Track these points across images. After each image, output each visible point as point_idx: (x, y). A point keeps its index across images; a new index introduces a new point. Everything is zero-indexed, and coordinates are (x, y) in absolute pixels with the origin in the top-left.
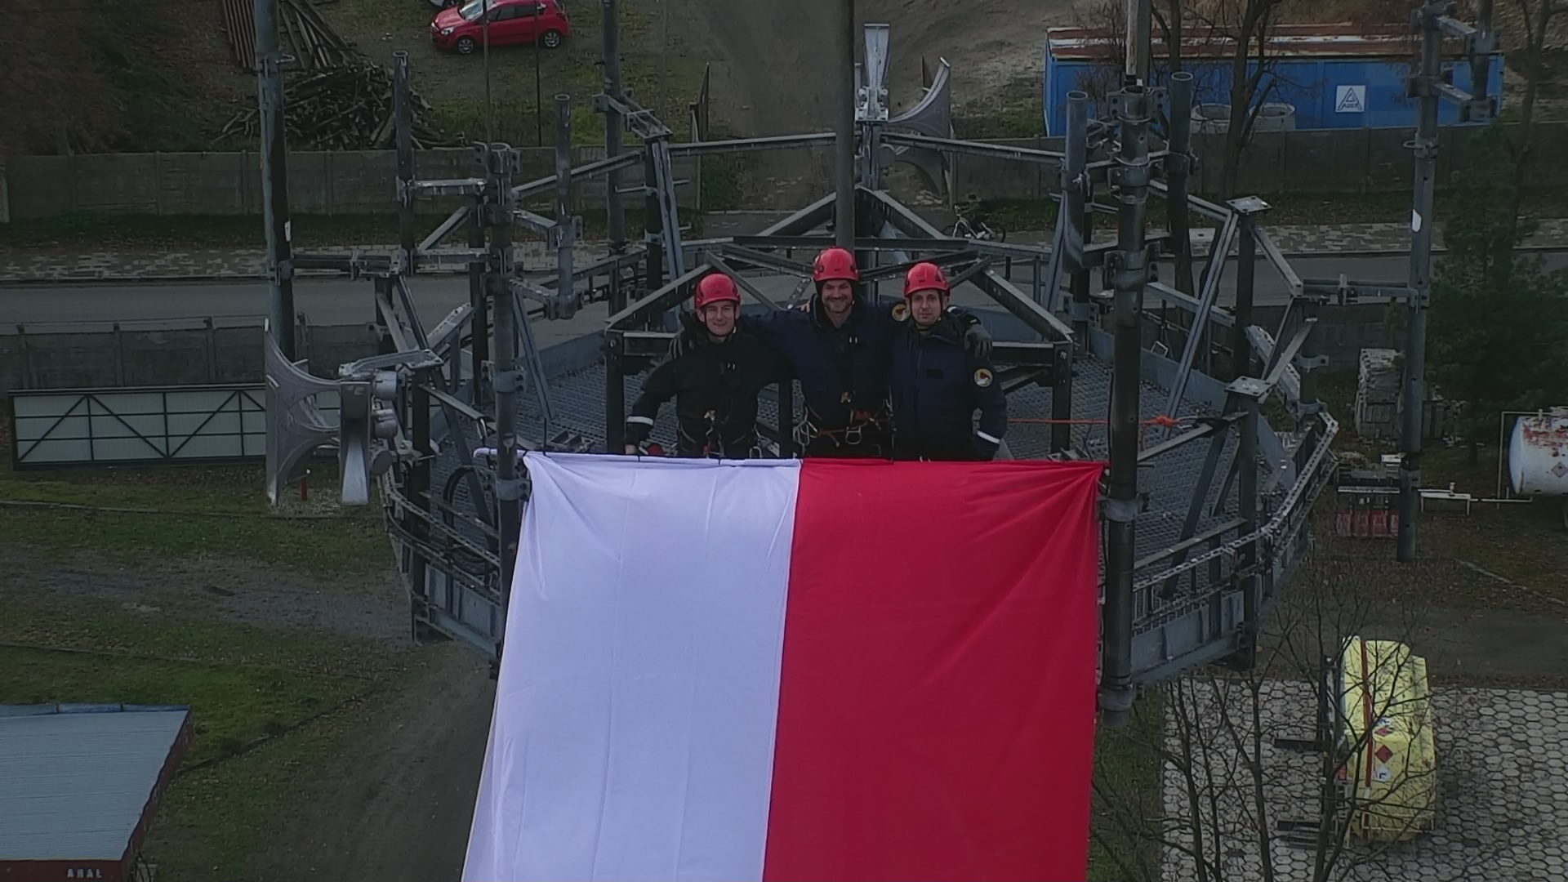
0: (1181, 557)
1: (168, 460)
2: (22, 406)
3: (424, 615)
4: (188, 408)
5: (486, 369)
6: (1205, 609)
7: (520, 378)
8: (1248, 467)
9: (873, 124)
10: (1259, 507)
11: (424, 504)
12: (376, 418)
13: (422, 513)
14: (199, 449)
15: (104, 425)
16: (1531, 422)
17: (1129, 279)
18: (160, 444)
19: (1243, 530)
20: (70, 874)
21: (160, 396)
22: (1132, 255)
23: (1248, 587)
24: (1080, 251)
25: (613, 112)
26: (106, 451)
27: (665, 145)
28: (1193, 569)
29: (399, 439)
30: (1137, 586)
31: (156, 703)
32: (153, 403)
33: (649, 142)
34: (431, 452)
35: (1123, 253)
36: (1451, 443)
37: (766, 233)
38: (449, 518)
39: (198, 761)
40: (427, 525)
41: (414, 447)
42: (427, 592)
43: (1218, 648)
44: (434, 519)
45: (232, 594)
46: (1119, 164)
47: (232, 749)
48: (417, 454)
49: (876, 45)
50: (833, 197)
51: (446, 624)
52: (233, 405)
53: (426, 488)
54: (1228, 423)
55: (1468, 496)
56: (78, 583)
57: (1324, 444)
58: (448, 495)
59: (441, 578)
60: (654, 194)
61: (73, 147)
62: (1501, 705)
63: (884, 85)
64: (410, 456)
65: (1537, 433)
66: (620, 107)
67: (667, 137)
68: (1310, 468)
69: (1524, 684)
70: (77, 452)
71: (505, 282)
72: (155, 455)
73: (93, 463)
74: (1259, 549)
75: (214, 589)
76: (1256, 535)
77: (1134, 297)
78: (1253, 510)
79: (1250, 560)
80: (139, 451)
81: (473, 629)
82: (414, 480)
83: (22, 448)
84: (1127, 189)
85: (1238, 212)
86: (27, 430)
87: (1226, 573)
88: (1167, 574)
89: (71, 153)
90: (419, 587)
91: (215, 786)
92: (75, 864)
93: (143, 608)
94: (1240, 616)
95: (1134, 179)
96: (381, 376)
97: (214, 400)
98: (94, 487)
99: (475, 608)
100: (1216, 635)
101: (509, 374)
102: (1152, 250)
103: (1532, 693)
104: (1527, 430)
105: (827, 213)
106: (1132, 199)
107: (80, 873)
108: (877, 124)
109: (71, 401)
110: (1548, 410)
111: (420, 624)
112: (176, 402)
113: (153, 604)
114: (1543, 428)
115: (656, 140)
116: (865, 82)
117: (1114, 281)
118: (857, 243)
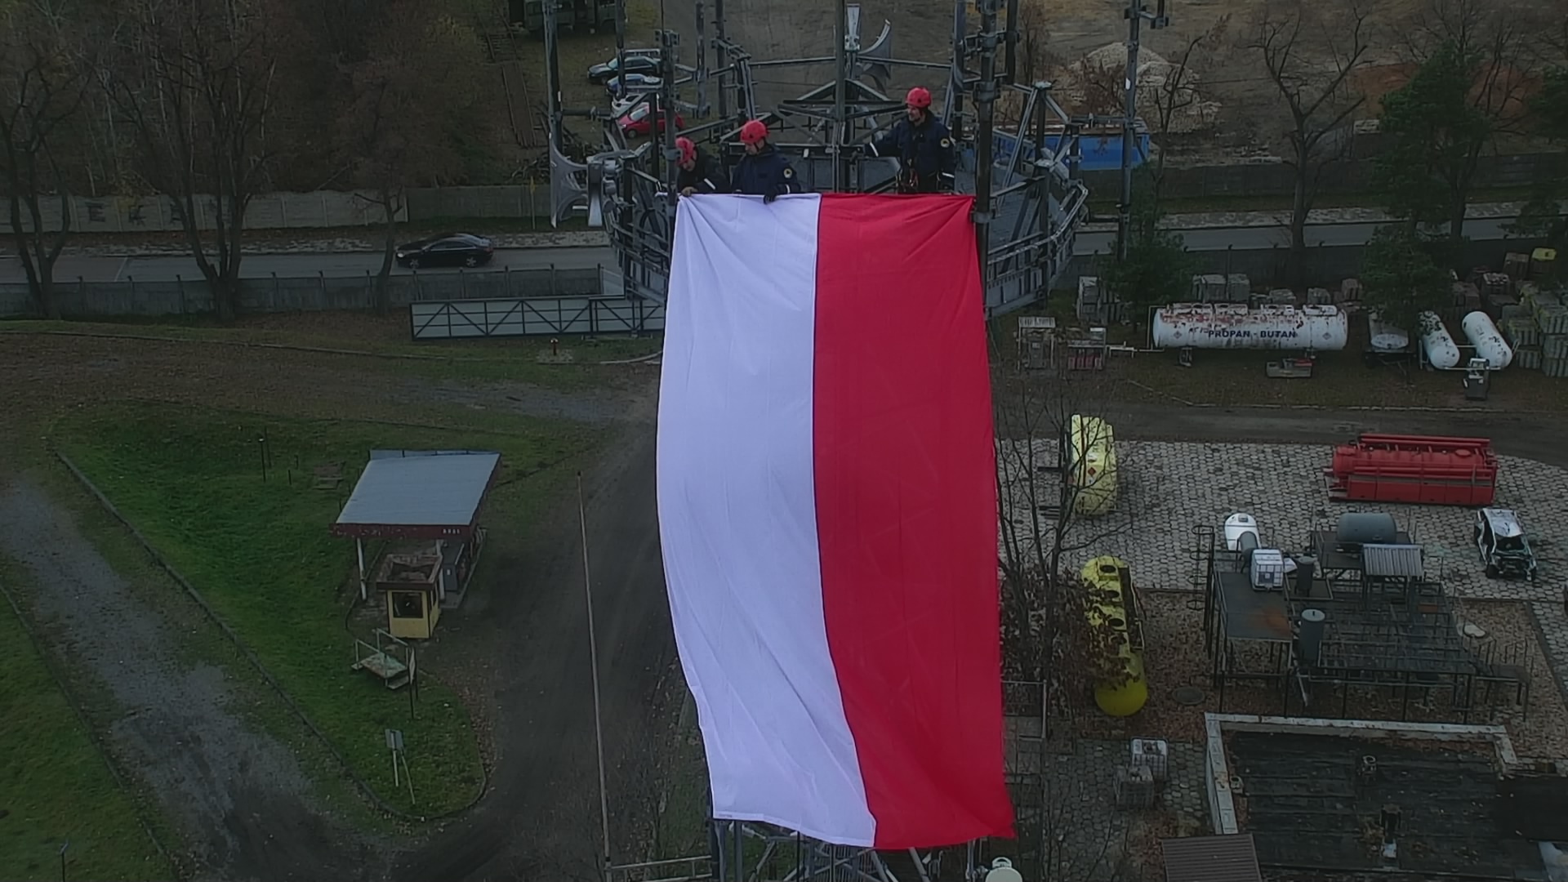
0: (1011, 249)
1: (487, 335)
2: (415, 309)
3: (630, 287)
4: (498, 310)
5: (661, 149)
6: (1022, 278)
7: (679, 153)
8: (1043, 212)
9: (852, 52)
10: (1050, 227)
11: (630, 229)
12: (605, 184)
13: (629, 234)
14: (501, 330)
15: (455, 319)
16: (1163, 311)
17: (986, 96)
18: (483, 327)
19: (1041, 237)
20: (445, 531)
21: (483, 304)
22: (989, 84)
23: (1044, 266)
24: (962, 82)
25: (721, 48)
26: (456, 332)
27: (747, 62)
28: (1017, 255)
29: (615, 197)
30: (989, 263)
31: (486, 450)
32: (480, 307)
33: (739, 61)
34: (633, 202)
35: (983, 83)
36: (1124, 324)
37: (801, 99)
38: (642, 235)
39: (505, 481)
40: (631, 239)
41: (625, 200)
42: (632, 275)
43: (1029, 299)
44: (634, 236)
45: (519, 400)
46: (982, 37)
47: (521, 475)
48: (626, 204)
49: (853, 14)
50: (834, 83)
51: (642, 291)
52: (519, 308)
53: (631, 221)
54: (1034, 181)
55: (1132, 349)
56: (445, 395)
57: (1081, 200)
58: (642, 224)
59: (639, 267)
60: (742, 88)
61: (439, 184)
62: (1149, 449)
63: (857, 34)
64: (622, 205)
65: (1167, 317)
66: (723, 44)
67: (748, 58)
68: (1074, 211)
69: (1160, 439)
70: (444, 332)
71: (671, 102)
72: (481, 333)
73: (451, 337)
74: (1050, 247)
75: (511, 398)
76: (1047, 240)
77: (989, 106)
78: (1046, 230)
79: (1044, 253)
80: (476, 332)
81: (655, 292)
82: (625, 217)
83: (416, 330)
84: (985, 50)
85: (1036, 88)
86: (417, 321)
87: (1033, 259)
88: (1004, 257)
89: (438, 187)
90: (627, 273)
91: (513, 493)
92: (447, 527)
93: (477, 407)
94: (1040, 283)
95: (989, 44)
96: (607, 162)
97: (510, 306)
98: (451, 349)
99: (656, 280)
100: (1028, 291)
101: (673, 151)
102: (998, 81)
103: (1164, 443)
104: (1161, 315)
105: (832, 89)
106: (988, 54)
107: (449, 531)
108: (854, 51)
109: (439, 307)
110: (1171, 305)
111: (629, 292)
112: (490, 307)
113: (481, 405)
114: (1169, 314)
115: (743, 59)
116: (848, 33)
117: (979, 98)
118: (846, 103)
